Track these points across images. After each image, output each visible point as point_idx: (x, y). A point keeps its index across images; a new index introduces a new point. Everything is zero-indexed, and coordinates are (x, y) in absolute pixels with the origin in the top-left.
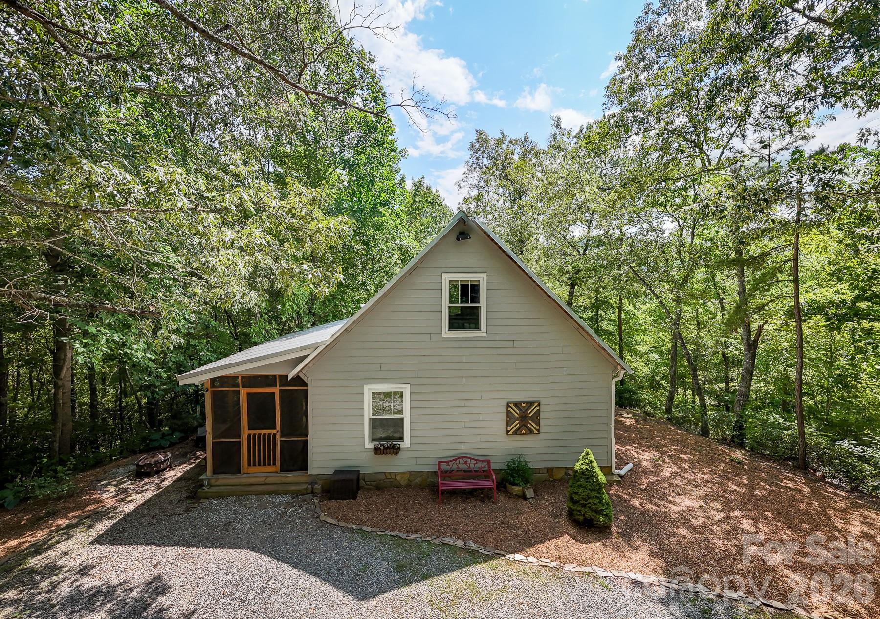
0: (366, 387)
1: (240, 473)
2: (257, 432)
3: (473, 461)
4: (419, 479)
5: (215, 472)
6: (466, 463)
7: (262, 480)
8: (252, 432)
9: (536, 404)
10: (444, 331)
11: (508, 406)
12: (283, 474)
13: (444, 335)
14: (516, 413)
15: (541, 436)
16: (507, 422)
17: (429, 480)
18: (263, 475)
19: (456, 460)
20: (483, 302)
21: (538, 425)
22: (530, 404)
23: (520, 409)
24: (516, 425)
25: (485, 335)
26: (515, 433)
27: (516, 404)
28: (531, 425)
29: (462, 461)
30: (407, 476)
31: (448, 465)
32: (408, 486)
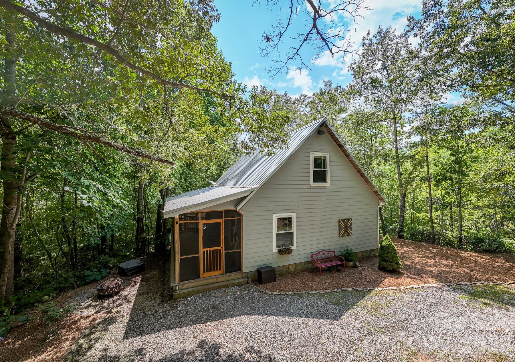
0: (274, 215)
1: (199, 277)
2: (208, 249)
3: (327, 253)
4: (300, 267)
5: (181, 280)
6: (324, 254)
7: (214, 280)
8: (205, 250)
9: (350, 220)
10: (311, 183)
11: (339, 222)
12: (228, 274)
13: (311, 186)
14: (343, 225)
15: (353, 236)
16: (339, 230)
17: (305, 267)
18: (214, 277)
19: (319, 253)
20: (328, 169)
21: (352, 231)
22: (348, 220)
23: (344, 223)
24: (343, 231)
25: (329, 185)
26: (343, 236)
27: (343, 220)
28: (349, 231)
29: (322, 253)
30: (294, 266)
31: (316, 256)
32: (295, 271)
